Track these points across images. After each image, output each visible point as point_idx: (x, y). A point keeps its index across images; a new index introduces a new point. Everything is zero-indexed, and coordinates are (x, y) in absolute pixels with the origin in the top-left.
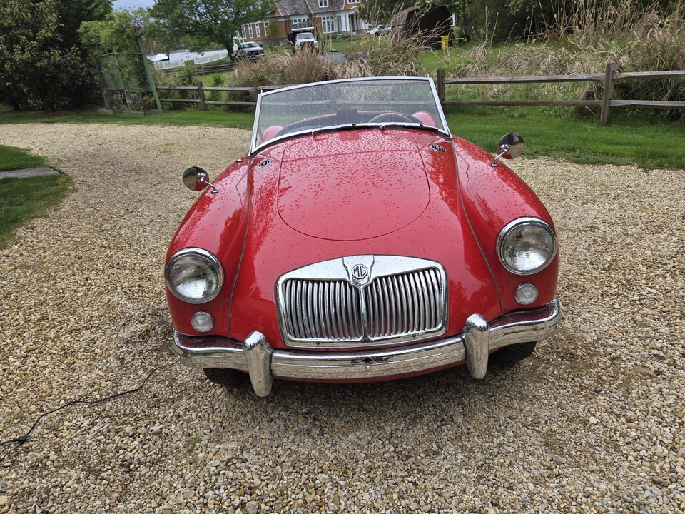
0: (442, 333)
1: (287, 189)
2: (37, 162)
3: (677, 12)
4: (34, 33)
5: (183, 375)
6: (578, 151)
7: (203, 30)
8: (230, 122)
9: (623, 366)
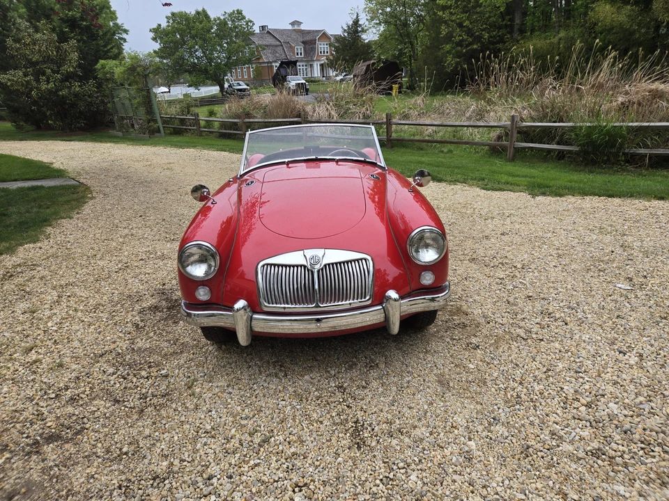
0: (369, 302)
1: (266, 202)
2: (59, 173)
3: (567, 78)
4: (58, 67)
5: (184, 337)
6: (486, 180)
7: (200, 70)
8: (221, 147)
9: (496, 331)
